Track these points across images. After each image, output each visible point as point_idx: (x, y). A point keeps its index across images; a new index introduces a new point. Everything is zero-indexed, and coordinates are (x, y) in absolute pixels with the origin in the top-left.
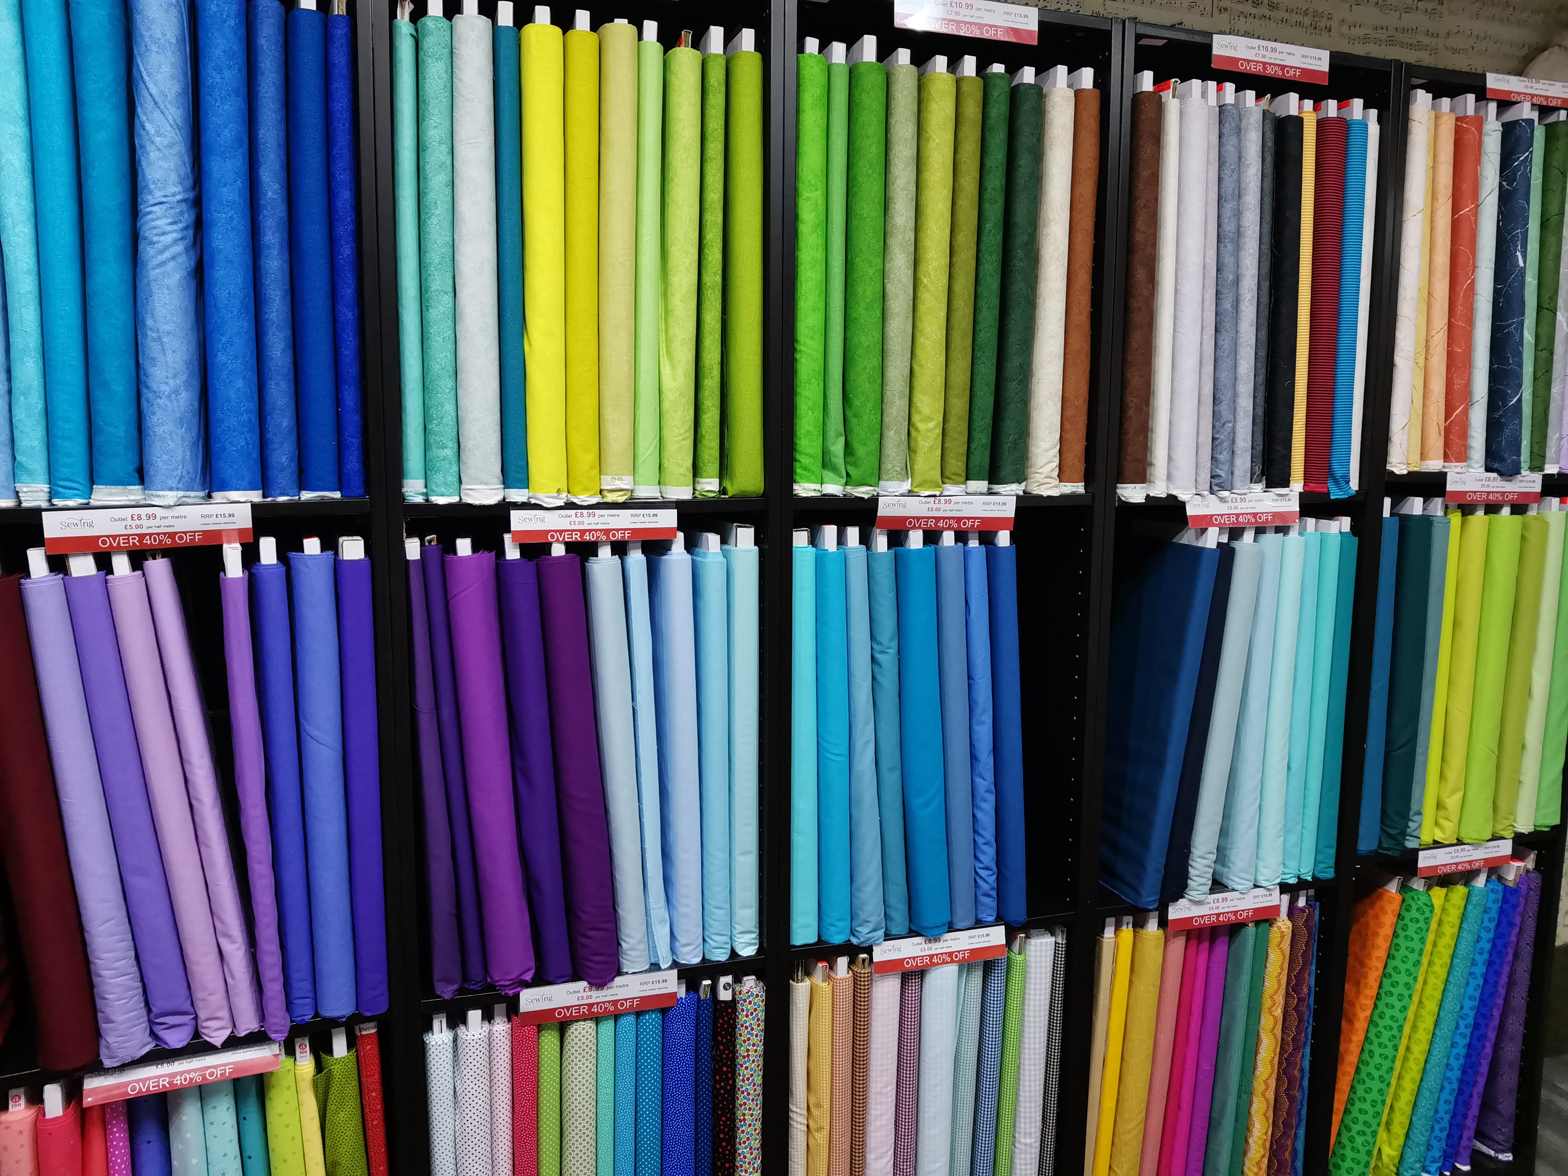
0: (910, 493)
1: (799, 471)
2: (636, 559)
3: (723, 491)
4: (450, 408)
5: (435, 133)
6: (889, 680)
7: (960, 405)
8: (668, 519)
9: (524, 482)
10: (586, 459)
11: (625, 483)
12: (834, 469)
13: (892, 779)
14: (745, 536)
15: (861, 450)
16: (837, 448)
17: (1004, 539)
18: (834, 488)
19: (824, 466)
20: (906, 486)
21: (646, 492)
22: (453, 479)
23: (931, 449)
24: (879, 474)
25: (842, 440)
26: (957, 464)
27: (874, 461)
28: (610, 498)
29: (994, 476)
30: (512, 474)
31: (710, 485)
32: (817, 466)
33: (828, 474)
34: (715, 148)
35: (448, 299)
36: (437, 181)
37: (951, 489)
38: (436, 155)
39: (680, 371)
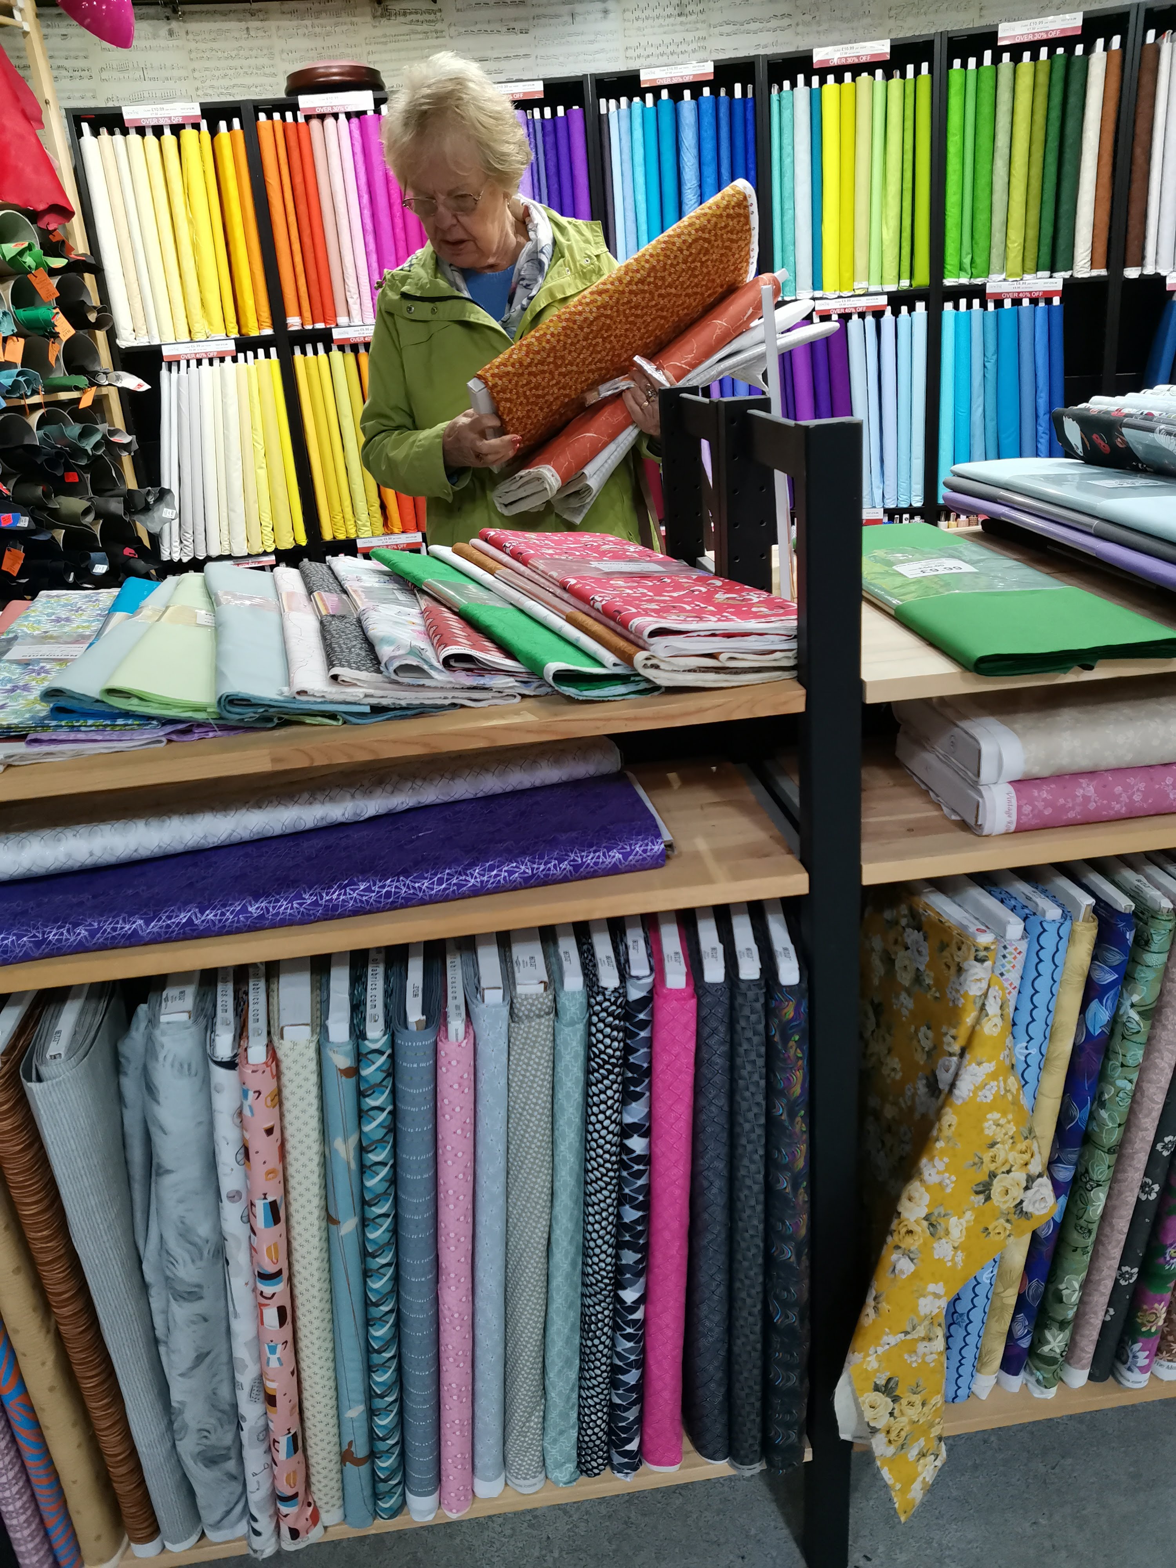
0: (1005, 280)
1: (946, 273)
2: (870, 320)
3: (911, 285)
4: (792, 259)
5: (786, 141)
6: (991, 376)
7: (1032, 233)
8: (883, 300)
9: (821, 288)
10: (847, 275)
11: (864, 284)
12: (966, 271)
13: (991, 425)
14: (920, 306)
15: (978, 260)
16: (967, 260)
17: (1056, 301)
18: (964, 280)
19: (961, 269)
20: (1003, 276)
21: (872, 289)
22: (792, 289)
23: (1015, 257)
24: (988, 272)
25: (970, 256)
26: (1030, 263)
27: (985, 265)
28: (857, 292)
29: (1053, 269)
30: (816, 285)
31: (905, 283)
32: (955, 270)
33: (962, 273)
34: (909, 124)
35: (791, 212)
36: (787, 161)
37: (1027, 277)
38: (787, 149)
39: (891, 231)
